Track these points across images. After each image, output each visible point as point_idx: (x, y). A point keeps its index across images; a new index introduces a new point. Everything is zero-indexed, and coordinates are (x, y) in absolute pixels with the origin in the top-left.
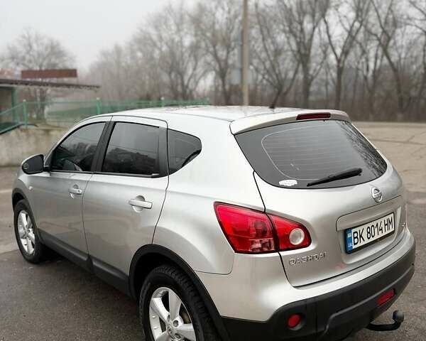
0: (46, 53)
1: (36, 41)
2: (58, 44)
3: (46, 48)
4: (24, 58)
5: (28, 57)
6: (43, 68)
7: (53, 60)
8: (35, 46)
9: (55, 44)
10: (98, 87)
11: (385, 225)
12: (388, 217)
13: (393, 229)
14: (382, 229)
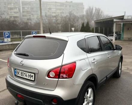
11: (29, 76)
12: (31, 74)
13: (33, 80)
14: (27, 76)
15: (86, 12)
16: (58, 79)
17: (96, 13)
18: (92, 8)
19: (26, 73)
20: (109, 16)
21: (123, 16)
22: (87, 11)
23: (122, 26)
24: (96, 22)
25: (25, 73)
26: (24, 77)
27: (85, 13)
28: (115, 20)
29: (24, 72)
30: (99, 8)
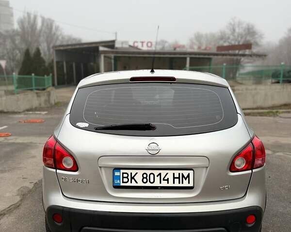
0: (244, 33)
1: (239, 27)
2: (253, 27)
3: (245, 31)
4: (229, 38)
5: (231, 37)
6: (241, 43)
7: (248, 38)
8: (237, 30)
9: (250, 27)
10: (265, 56)
11: (174, 178)
12: (181, 172)
13: (191, 185)
14: (168, 180)
15: (19, 24)
16: (250, 171)
17: (44, 29)
18: (35, 17)
19: (163, 173)
20: (74, 39)
21: (114, 42)
22: (21, 23)
23: (113, 61)
24: (58, 48)
25: (160, 174)
26: (157, 184)
27: (16, 26)
28: (101, 49)
29: (156, 172)
30: (50, 19)
